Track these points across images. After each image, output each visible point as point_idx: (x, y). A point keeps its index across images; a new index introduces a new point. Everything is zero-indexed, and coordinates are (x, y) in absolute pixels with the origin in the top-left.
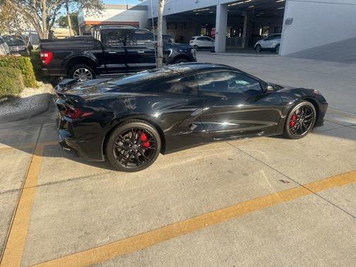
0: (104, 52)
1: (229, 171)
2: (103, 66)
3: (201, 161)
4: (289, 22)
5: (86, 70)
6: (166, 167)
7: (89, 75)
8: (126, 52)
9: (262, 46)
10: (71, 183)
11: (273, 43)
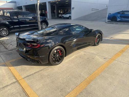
0: (12, 21)
1: (88, 59)
2: (12, 27)
3: (76, 57)
4: (73, 8)
5: (5, 29)
6: (67, 61)
7: (7, 31)
8: (19, 21)
9: (64, 17)
10: (37, 74)
11: (68, 16)
